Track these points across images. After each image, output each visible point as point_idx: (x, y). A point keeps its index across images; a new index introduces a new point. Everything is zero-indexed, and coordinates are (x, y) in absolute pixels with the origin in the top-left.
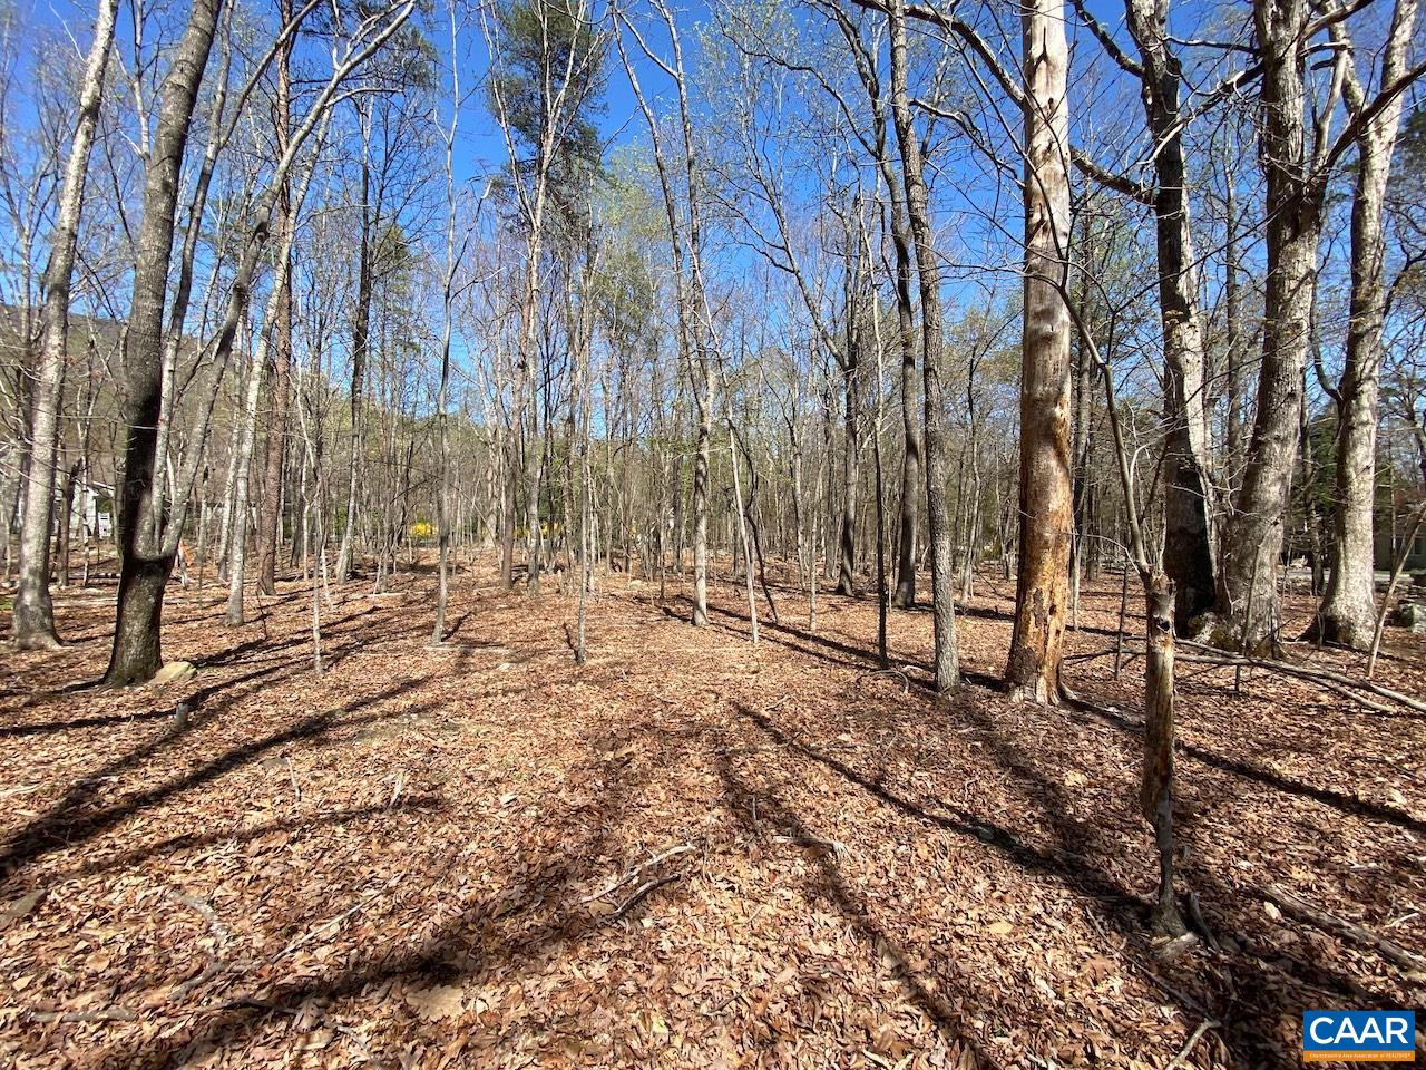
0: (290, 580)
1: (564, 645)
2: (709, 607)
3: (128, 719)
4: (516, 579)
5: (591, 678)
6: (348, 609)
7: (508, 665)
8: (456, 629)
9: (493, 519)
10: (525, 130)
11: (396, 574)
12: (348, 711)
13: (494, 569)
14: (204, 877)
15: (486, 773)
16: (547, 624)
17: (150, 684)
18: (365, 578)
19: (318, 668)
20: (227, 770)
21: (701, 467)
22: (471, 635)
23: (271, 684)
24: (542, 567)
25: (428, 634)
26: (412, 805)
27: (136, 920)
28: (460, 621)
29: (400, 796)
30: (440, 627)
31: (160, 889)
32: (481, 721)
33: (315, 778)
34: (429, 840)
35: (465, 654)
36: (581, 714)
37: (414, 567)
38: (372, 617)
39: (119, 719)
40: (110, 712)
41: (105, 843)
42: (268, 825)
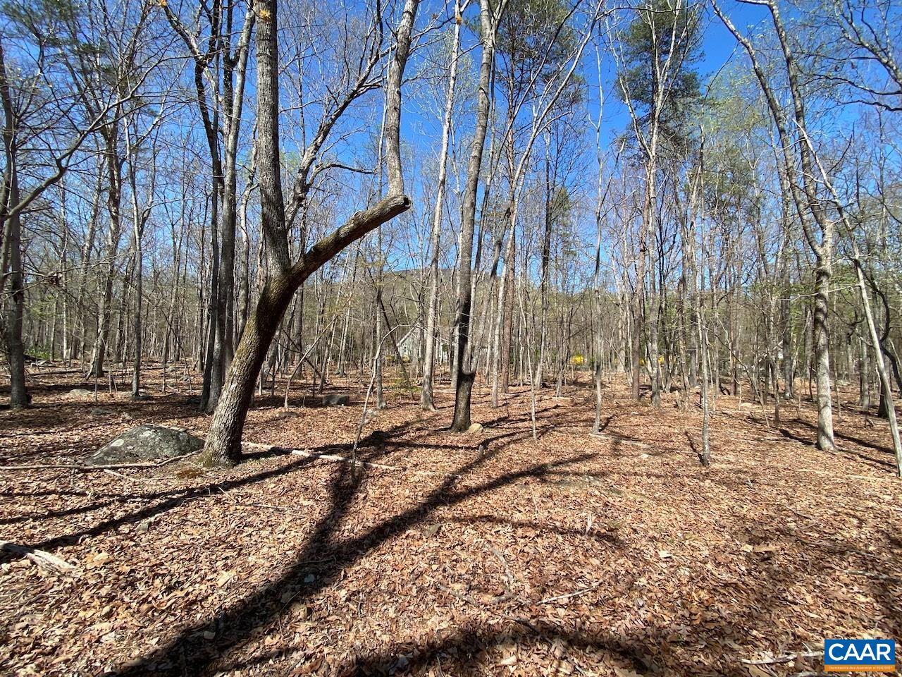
0: (514, 386)
1: (688, 448)
2: (836, 434)
3: (462, 448)
4: (642, 395)
5: (717, 478)
6: (543, 405)
7: (647, 456)
8: (606, 425)
9: (623, 353)
10: (641, 98)
11: (566, 386)
12: (554, 465)
13: (625, 387)
14: (499, 541)
15: (646, 531)
16: (671, 430)
17: (466, 433)
18: (550, 387)
19: (535, 437)
20: (502, 484)
21: (821, 304)
22: (617, 430)
23: (515, 442)
24: (661, 387)
25: (590, 426)
26: (600, 537)
27: (474, 553)
28: (608, 420)
29: (591, 529)
30: (597, 423)
31: (483, 540)
32: (634, 492)
33: (543, 502)
34: (613, 565)
35: (617, 443)
36: (714, 506)
37: (575, 383)
38: (557, 411)
39: (458, 448)
40: (454, 443)
41: (459, 508)
42: (524, 522)
